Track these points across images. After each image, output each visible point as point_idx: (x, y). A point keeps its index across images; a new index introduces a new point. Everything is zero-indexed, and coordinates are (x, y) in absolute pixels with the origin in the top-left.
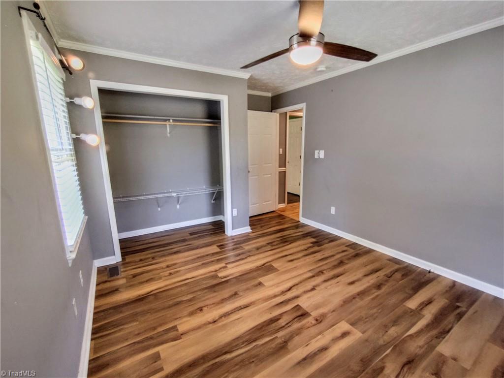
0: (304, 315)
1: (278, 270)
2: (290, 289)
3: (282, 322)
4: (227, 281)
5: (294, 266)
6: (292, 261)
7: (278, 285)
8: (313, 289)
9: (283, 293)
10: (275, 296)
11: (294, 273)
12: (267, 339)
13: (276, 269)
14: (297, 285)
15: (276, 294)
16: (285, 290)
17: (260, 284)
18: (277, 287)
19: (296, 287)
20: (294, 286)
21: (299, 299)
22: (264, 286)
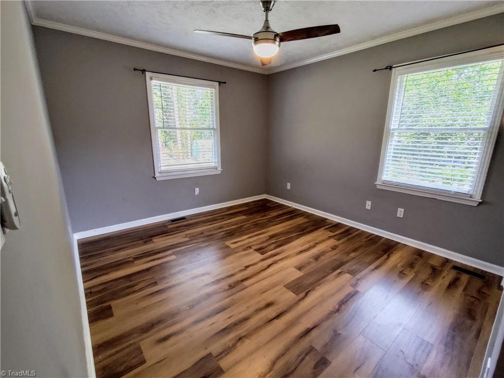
0: (258, 250)
1: (284, 286)
2: (269, 266)
3: (273, 246)
4: (334, 269)
5: (266, 294)
6: (269, 305)
7: (281, 270)
8: (247, 267)
9: (275, 262)
10: (282, 259)
11: (265, 283)
12: (282, 239)
13: (288, 288)
14: (262, 270)
15: (281, 261)
16: (273, 265)
17: (300, 268)
18: (282, 267)
19: (263, 269)
20: (266, 269)
21: (262, 259)
22: (294, 267)
